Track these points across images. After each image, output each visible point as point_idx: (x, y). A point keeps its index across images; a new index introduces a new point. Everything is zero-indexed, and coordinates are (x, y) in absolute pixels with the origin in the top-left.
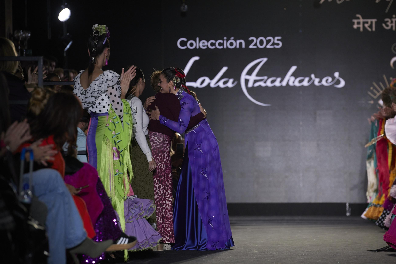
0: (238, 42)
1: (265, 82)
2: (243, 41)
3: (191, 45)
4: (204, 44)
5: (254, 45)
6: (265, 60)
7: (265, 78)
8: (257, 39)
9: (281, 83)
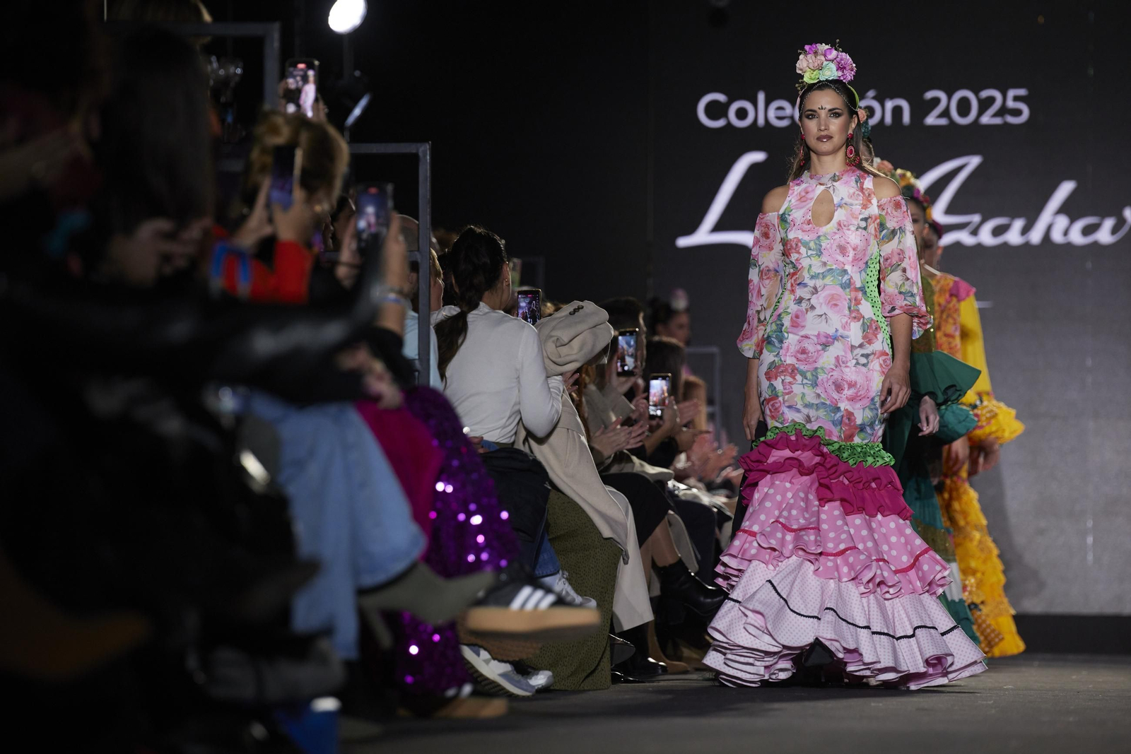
0: (889, 105)
1: (975, 232)
2: (904, 104)
3: (742, 114)
4: (781, 113)
5: (941, 116)
6: (974, 161)
7: (976, 218)
8: (950, 97)
9: (1026, 235)
